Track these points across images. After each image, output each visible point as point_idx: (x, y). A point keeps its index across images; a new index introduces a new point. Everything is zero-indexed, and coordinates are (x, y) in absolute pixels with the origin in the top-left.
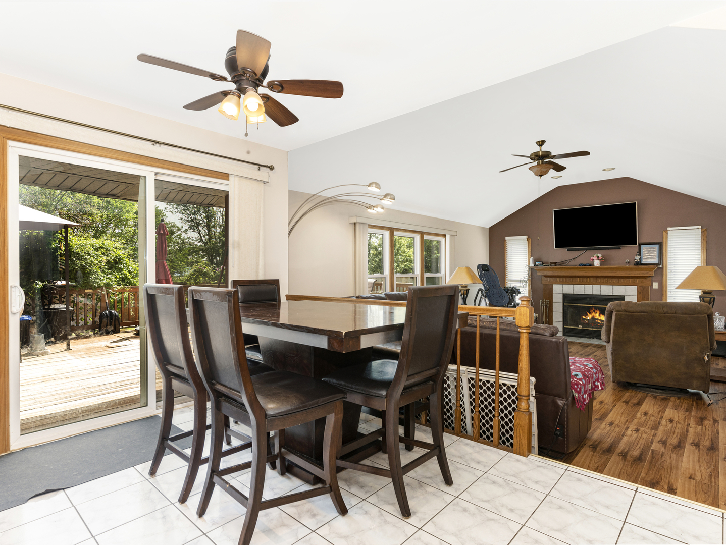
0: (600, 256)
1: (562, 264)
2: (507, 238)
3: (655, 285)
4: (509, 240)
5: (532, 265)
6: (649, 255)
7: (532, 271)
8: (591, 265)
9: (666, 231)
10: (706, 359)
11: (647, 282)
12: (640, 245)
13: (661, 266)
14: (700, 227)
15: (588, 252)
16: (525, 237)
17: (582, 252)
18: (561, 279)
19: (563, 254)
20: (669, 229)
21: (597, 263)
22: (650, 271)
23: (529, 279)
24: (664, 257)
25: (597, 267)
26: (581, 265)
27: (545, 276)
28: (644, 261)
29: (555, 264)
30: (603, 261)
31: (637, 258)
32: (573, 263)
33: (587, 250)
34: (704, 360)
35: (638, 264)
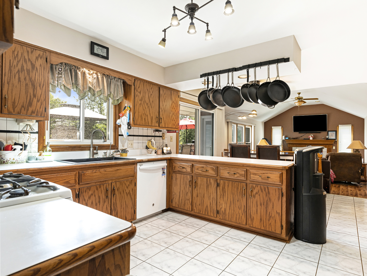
0: (312, 135)
1: (296, 138)
2: (273, 127)
3: (334, 148)
4: (273, 128)
5: (284, 139)
6: (332, 136)
7: (283, 141)
8: (309, 139)
10: (360, 171)
11: (331, 146)
12: (328, 131)
13: (336, 140)
14: (351, 125)
15: (307, 134)
16: (281, 127)
17: (305, 134)
18: (296, 145)
19: (297, 134)
20: (339, 125)
21: (311, 138)
22: (332, 142)
23: (282, 145)
24: (337, 136)
25: (311, 140)
26: (304, 139)
27: (289, 144)
28: (330, 138)
29: (294, 139)
30: (314, 138)
31: (327, 137)
32: (301, 138)
33: (307, 133)
34: (359, 172)
35: (327, 139)
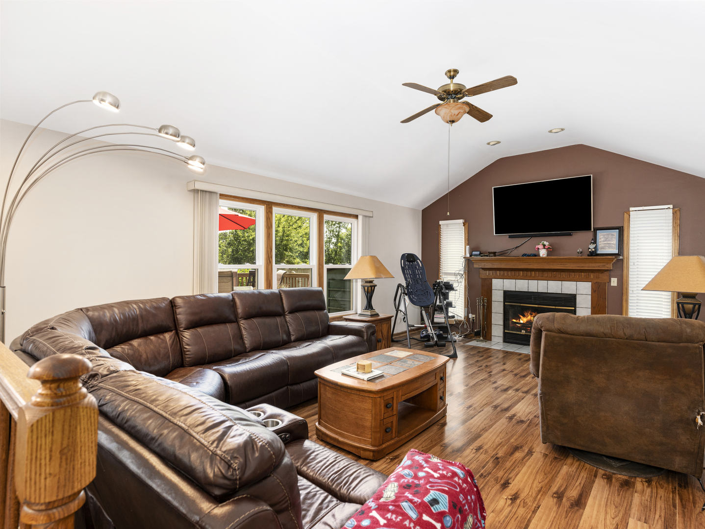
0: (546, 243)
1: (502, 253)
2: (441, 222)
3: (614, 282)
4: (444, 225)
5: (468, 255)
6: (607, 243)
7: (469, 262)
8: (536, 255)
9: (628, 212)
10: (700, 422)
11: (603, 277)
12: (596, 230)
13: (621, 257)
14: (671, 206)
15: (534, 240)
16: (461, 221)
17: (526, 239)
18: (502, 272)
19: (504, 242)
20: (631, 209)
21: (543, 253)
22: (608, 263)
23: (465, 272)
24: (625, 245)
25: (543, 259)
26: (524, 255)
27: (483, 269)
29: (494, 254)
30: (551, 251)
31: (592, 247)
32: (515, 253)
33: (532, 236)
34: (696, 423)
35: (594, 254)
